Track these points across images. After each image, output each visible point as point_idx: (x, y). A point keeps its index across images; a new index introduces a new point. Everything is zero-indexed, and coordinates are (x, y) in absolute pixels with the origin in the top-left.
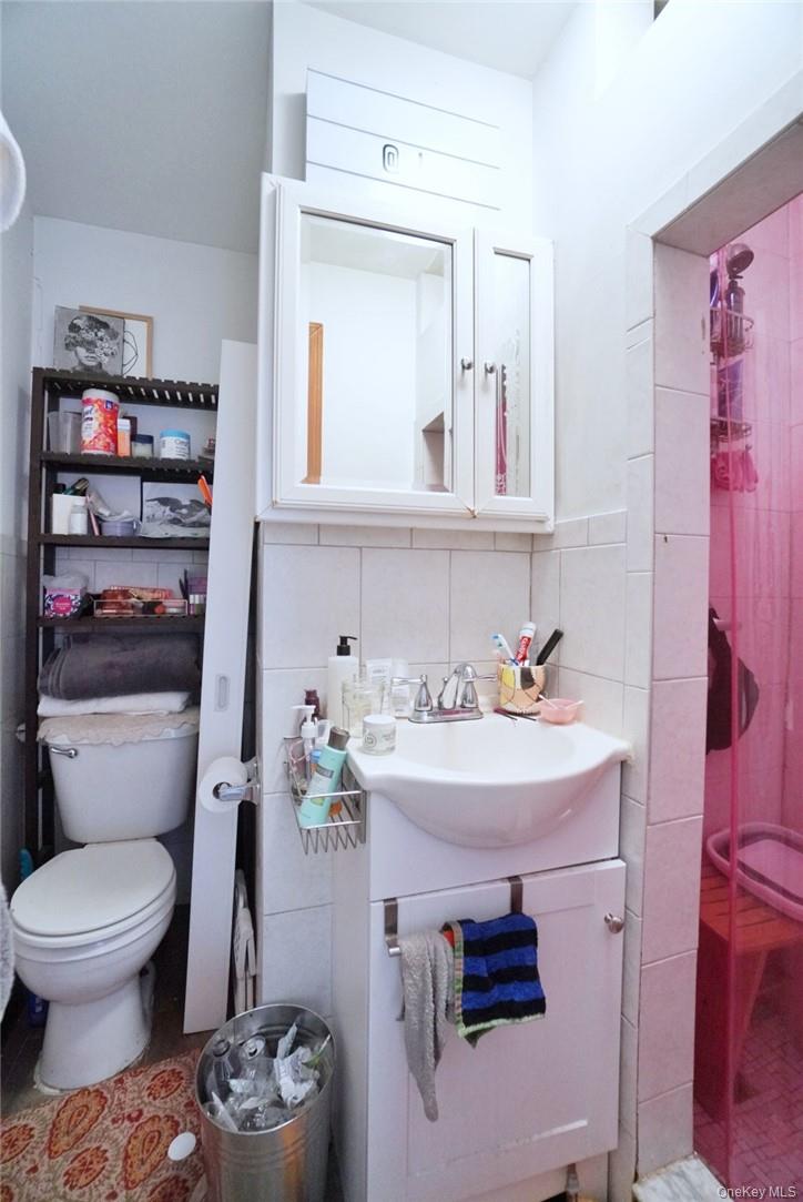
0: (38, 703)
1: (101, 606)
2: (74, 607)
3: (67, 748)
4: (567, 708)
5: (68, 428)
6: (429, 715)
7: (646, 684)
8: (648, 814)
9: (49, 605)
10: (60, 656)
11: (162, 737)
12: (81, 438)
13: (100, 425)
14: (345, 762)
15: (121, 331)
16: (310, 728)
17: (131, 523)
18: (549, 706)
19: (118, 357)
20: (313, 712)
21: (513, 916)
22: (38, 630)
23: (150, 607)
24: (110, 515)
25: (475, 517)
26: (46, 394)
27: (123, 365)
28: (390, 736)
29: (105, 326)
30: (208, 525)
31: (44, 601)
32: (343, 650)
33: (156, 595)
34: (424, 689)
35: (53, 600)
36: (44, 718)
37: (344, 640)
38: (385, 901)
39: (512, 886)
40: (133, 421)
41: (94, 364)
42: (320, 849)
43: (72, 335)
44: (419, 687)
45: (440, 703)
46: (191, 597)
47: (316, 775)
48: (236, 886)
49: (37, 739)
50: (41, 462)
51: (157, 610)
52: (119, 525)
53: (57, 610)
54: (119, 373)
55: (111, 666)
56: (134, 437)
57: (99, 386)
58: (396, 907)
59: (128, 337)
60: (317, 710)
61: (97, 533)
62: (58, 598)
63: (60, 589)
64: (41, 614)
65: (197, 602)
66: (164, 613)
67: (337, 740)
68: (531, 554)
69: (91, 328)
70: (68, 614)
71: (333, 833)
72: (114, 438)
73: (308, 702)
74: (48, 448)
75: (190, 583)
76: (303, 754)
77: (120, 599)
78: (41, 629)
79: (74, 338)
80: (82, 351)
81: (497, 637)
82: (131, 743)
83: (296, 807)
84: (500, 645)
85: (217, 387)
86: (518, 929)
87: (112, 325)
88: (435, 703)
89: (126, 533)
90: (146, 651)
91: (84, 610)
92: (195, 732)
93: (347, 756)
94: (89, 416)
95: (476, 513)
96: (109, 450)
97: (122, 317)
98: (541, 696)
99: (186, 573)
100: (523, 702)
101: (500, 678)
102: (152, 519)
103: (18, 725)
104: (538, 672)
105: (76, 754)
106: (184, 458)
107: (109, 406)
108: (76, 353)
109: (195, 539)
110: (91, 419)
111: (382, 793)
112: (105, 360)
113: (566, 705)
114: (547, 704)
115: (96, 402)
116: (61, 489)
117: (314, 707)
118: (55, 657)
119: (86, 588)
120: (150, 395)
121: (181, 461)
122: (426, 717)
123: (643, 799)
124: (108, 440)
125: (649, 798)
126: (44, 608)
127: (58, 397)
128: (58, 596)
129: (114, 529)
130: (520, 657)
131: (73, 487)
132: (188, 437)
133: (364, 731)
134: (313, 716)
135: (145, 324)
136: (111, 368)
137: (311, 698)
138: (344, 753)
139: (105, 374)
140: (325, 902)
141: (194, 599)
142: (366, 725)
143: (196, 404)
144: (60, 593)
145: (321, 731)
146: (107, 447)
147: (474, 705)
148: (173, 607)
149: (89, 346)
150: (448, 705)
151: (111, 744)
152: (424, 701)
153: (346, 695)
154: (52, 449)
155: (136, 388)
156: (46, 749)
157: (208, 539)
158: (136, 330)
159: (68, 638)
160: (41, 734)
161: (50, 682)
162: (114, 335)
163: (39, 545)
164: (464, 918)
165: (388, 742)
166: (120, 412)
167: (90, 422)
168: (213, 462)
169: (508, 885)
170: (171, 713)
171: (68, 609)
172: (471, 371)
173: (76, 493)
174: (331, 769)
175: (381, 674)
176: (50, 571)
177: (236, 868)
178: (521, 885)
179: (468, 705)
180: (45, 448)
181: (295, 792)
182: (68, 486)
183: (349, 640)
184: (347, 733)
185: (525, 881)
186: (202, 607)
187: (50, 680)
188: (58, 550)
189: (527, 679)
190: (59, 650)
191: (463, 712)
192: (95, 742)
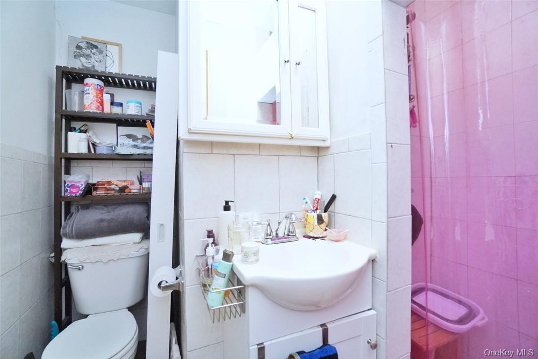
0: (61, 242)
1: (96, 190)
2: (81, 191)
3: (78, 265)
4: (341, 233)
5: (76, 98)
6: (272, 240)
7: (384, 219)
8: (387, 286)
9: (67, 190)
10: (74, 216)
11: (129, 256)
12: (84, 103)
13: (94, 97)
14: (232, 269)
15: (105, 50)
16: (211, 250)
17: (112, 147)
18: (331, 233)
19: (103, 63)
20: (212, 242)
21: (325, 347)
22: (61, 203)
23: (122, 190)
24: (100, 143)
25: (292, 138)
26: (64, 80)
27: (106, 67)
28: (256, 253)
29: (96, 47)
30: (151, 148)
31: (65, 188)
32: (227, 208)
33: (125, 184)
34: (269, 227)
35: (69, 187)
36: (65, 249)
37: (227, 203)
38: (258, 345)
39: (323, 329)
40: (112, 96)
41: (90, 66)
42: (221, 319)
43: (78, 50)
44: (266, 226)
45: (277, 234)
46: (144, 184)
47: (216, 276)
48: (171, 332)
49: (61, 261)
50: (62, 115)
51: (126, 191)
52: (105, 148)
53: (71, 192)
54: (104, 71)
55: (102, 220)
56: (112, 103)
57: (93, 76)
58: (263, 347)
59: (108, 53)
60: (214, 240)
61: (93, 152)
62: (73, 186)
63: (73, 182)
64: (63, 195)
65: (147, 187)
66: (130, 193)
67: (227, 257)
68: (318, 157)
69: (88, 48)
70: (78, 194)
71: (228, 310)
72: (102, 103)
73: (209, 236)
74: (66, 108)
75: (143, 177)
76: (207, 265)
77: (106, 186)
78: (63, 203)
79: (79, 52)
80: (83, 59)
81: (305, 199)
82: (113, 260)
83: (206, 294)
84: (307, 203)
85: (156, 79)
86: (328, 354)
87: (99, 46)
88: (275, 234)
89: (109, 152)
90: (121, 212)
91: (87, 192)
92: (147, 252)
93: (233, 265)
94: (88, 92)
95: (293, 136)
96: (99, 110)
97: (105, 43)
98: (327, 228)
99: (141, 172)
100: (318, 231)
101: (306, 220)
102: (123, 145)
103: (50, 254)
104: (325, 216)
105: (83, 268)
106: (139, 114)
107: (99, 87)
108: (80, 60)
109: (145, 154)
110: (89, 93)
111: (254, 286)
112: (96, 64)
113: (340, 232)
114: (331, 232)
115: (91, 85)
116: (74, 130)
117: (213, 239)
118: (71, 216)
119: (87, 181)
120: (121, 83)
121: (137, 115)
122: (269, 241)
123: (385, 279)
124: (99, 104)
125: (387, 278)
126: (65, 192)
127: (71, 83)
128: (72, 185)
129: (102, 150)
130: (315, 208)
131: (80, 129)
132: (141, 104)
133: (242, 252)
134: (212, 243)
135: (118, 47)
136: (100, 68)
137: (210, 234)
138: (231, 264)
139: (97, 71)
140: (219, 341)
141: (145, 185)
142: (242, 248)
143: (145, 88)
144: (73, 184)
145: (217, 251)
146: (98, 108)
147: (294, 234)
148: (135, 189)
149: (88, 56)
150: (281, 234)
151: (102, 261)
152: (269, 232)
153: (230, 231)
154: (67, 109)
155: (113, 78)
156: (66, 265)
157: (152, 155)
158: (112, 50)
159: (78, 207)
160: (63, 258)
161: (68, 231)
162: (101, 52)
163: (61, 159)
164: (300, 350)
165: (255, 257)
166: (104, 91)
167: (88, 95)
168: (154, 117)
169: (320, 329)
170: (134, 243)
171: (78, 192)
172: (289, 63)
173: (81, 132)
174: (225, 273)
175: (246, 220)
176: (68, 172)
177: (171, 322)
178: (327, 328)
179: (291, 234)
180: (64, 108)
181: (205, 285)
182: (77, 128)
183: (230, 202)
184: (233, 253)
185: (329, 326)
186: (150, 189)
187: (68, 230)
188: (72, 161)
189: (320, 220)
190: (73, 213)
191: (289, 238)
192: (93, 262)
